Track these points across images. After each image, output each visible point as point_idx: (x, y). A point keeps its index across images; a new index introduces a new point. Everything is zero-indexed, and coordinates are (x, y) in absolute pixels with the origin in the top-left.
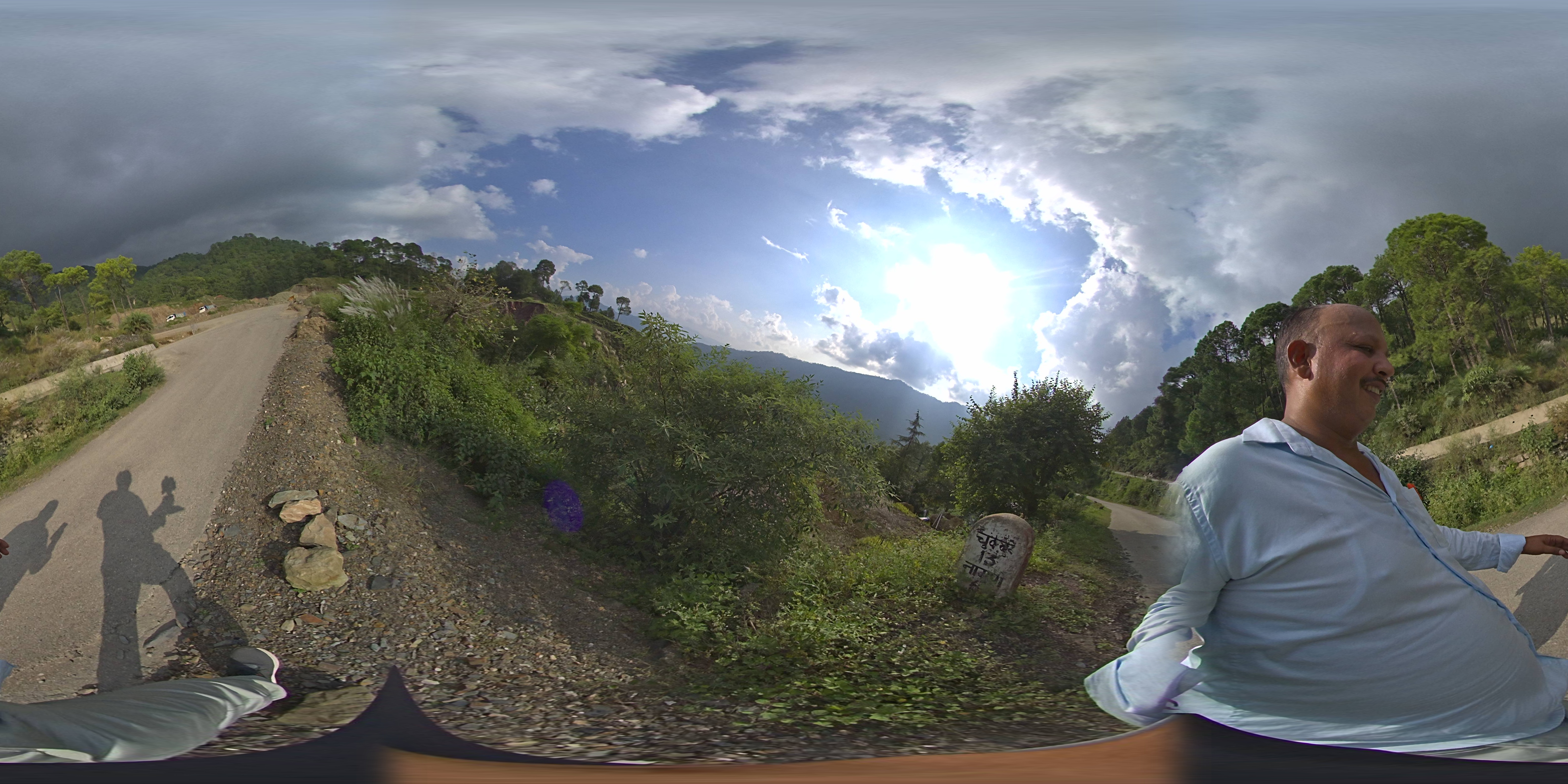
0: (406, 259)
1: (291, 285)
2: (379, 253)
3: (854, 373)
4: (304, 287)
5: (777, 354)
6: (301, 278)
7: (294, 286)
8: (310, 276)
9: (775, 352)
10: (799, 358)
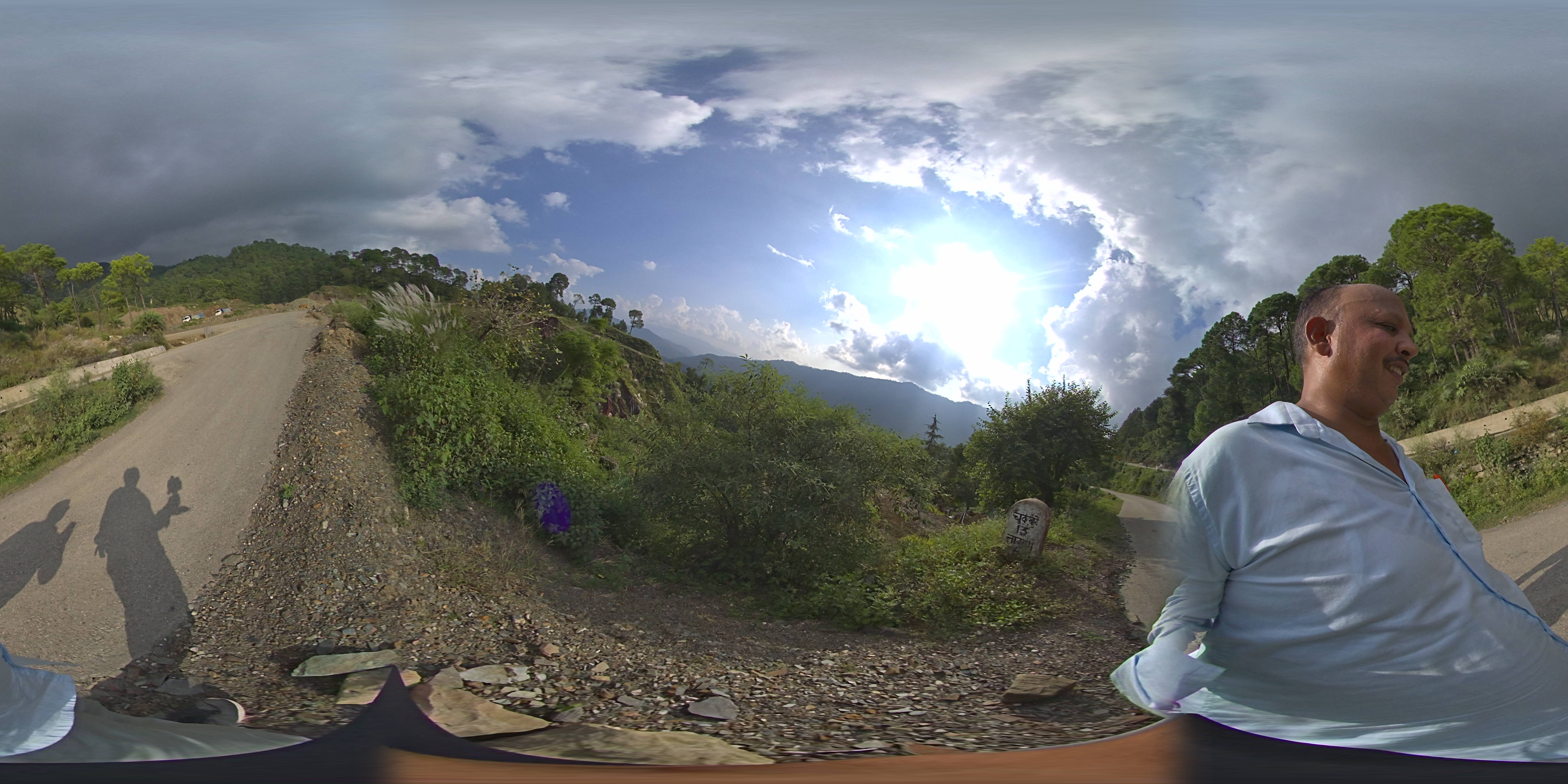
0: (423, 270)
1: (308, 293)
2: (396, 263)
3: (865, 378)
4: (321, 295)
5: (788, 362)
6: (319, 286)
7: (312, 293)
8: (327, 284)
9: (785, 360)
10: (809, 366)
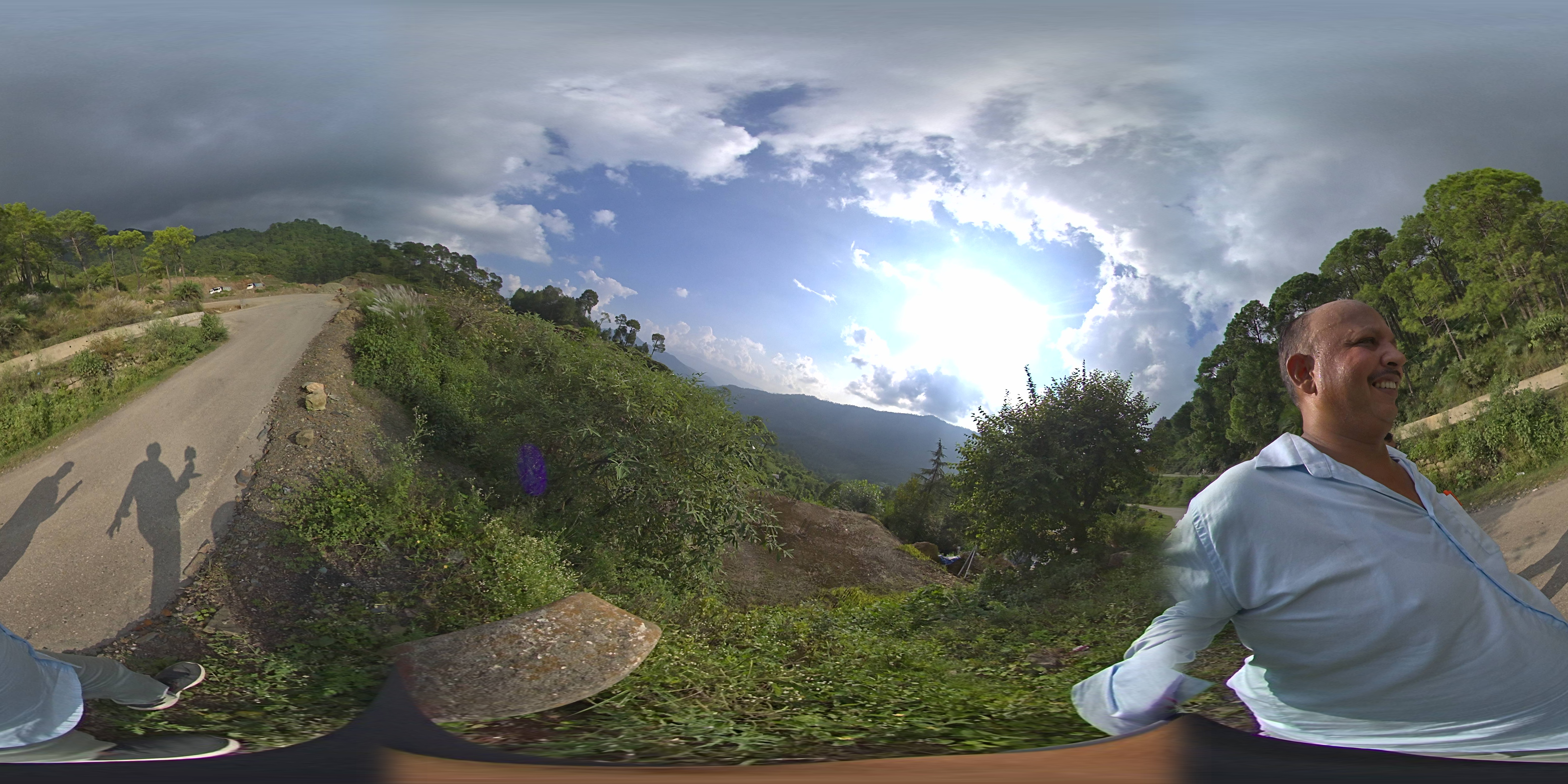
0: (461, 270)
1: (343, 277)
2: (435, 260)
3: (885, 412)
4: (354, 281)
5: (809, 397)
6: (354, 272)
7: (346, 279)
8: (363, 271)
9: (806, 394)
10: (829, 400)
